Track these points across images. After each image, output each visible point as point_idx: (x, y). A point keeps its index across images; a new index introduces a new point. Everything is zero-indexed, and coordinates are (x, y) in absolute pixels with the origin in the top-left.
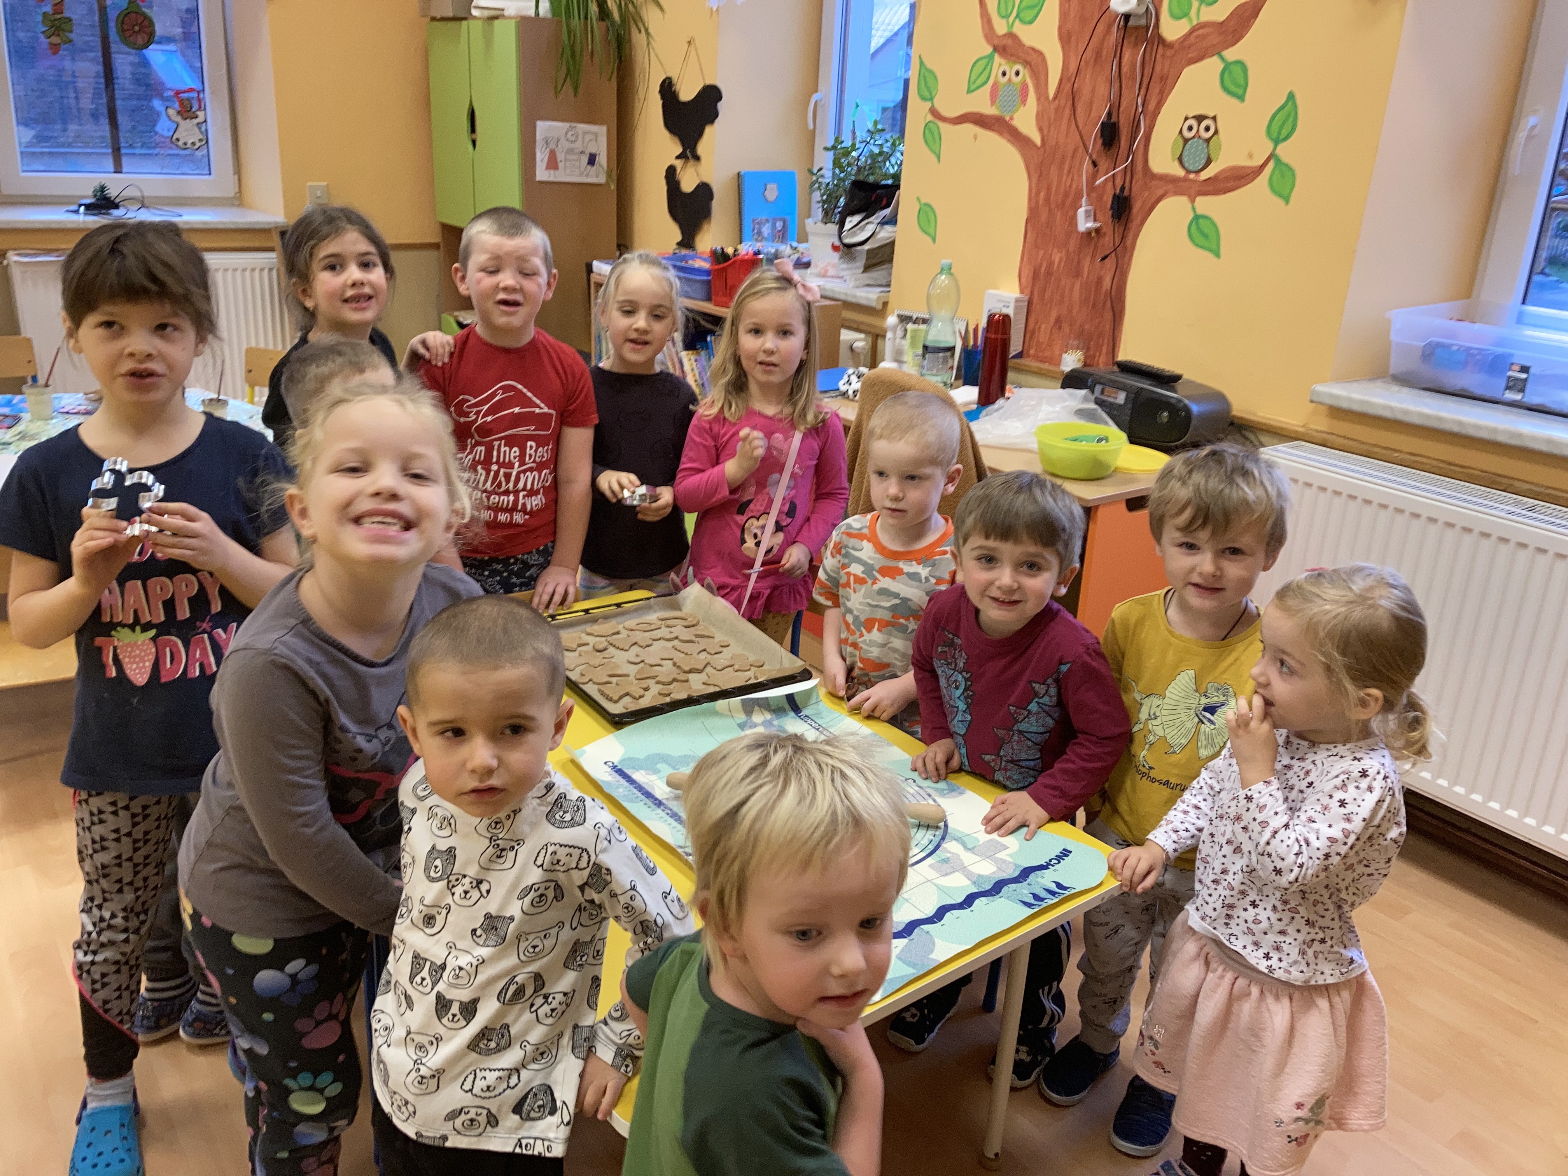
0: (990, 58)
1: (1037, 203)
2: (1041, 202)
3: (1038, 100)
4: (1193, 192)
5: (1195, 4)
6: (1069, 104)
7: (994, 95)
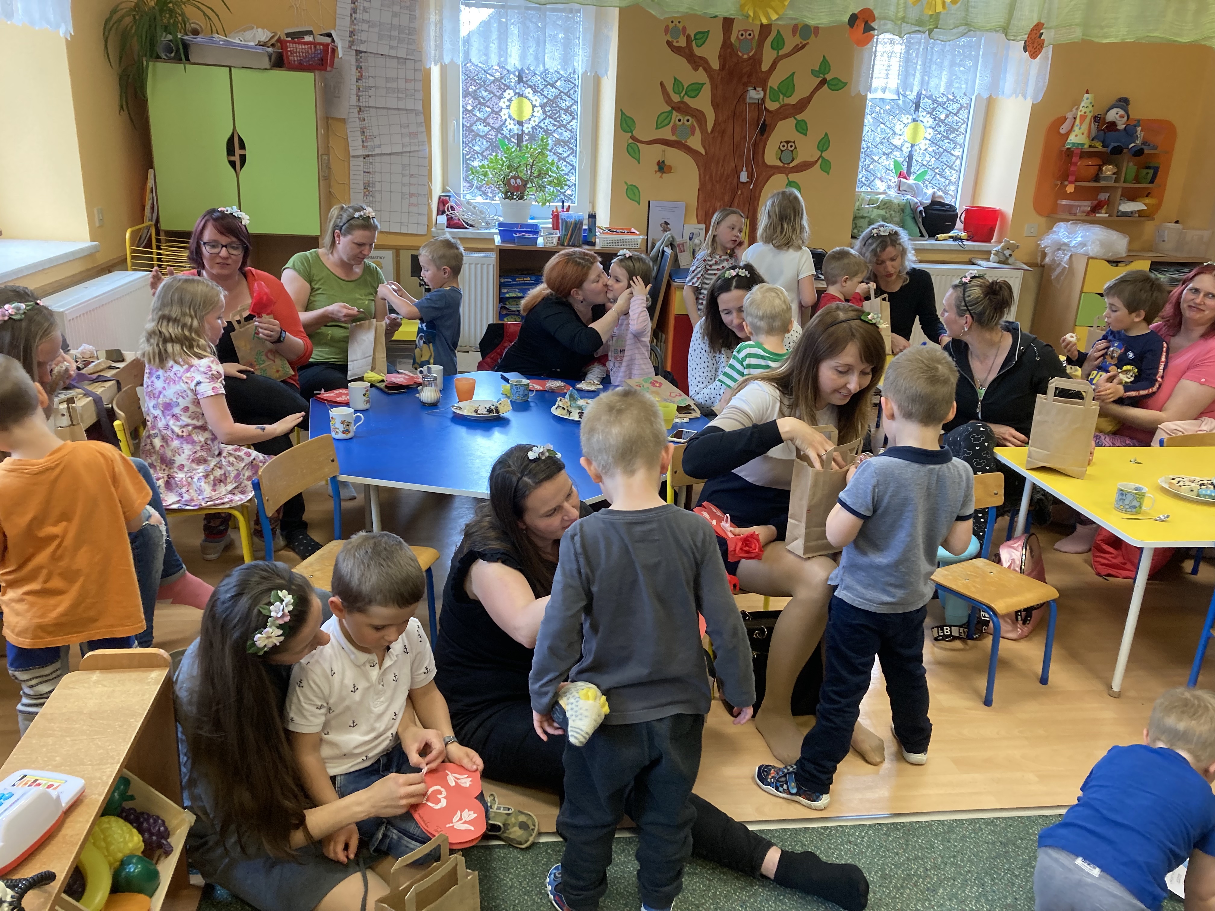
0: (670, 113)
1: (705, 181)
3: (702, 133)
4: (787, 172)
5: (781, 96)
6: (720, 135)
7: (674, 130)
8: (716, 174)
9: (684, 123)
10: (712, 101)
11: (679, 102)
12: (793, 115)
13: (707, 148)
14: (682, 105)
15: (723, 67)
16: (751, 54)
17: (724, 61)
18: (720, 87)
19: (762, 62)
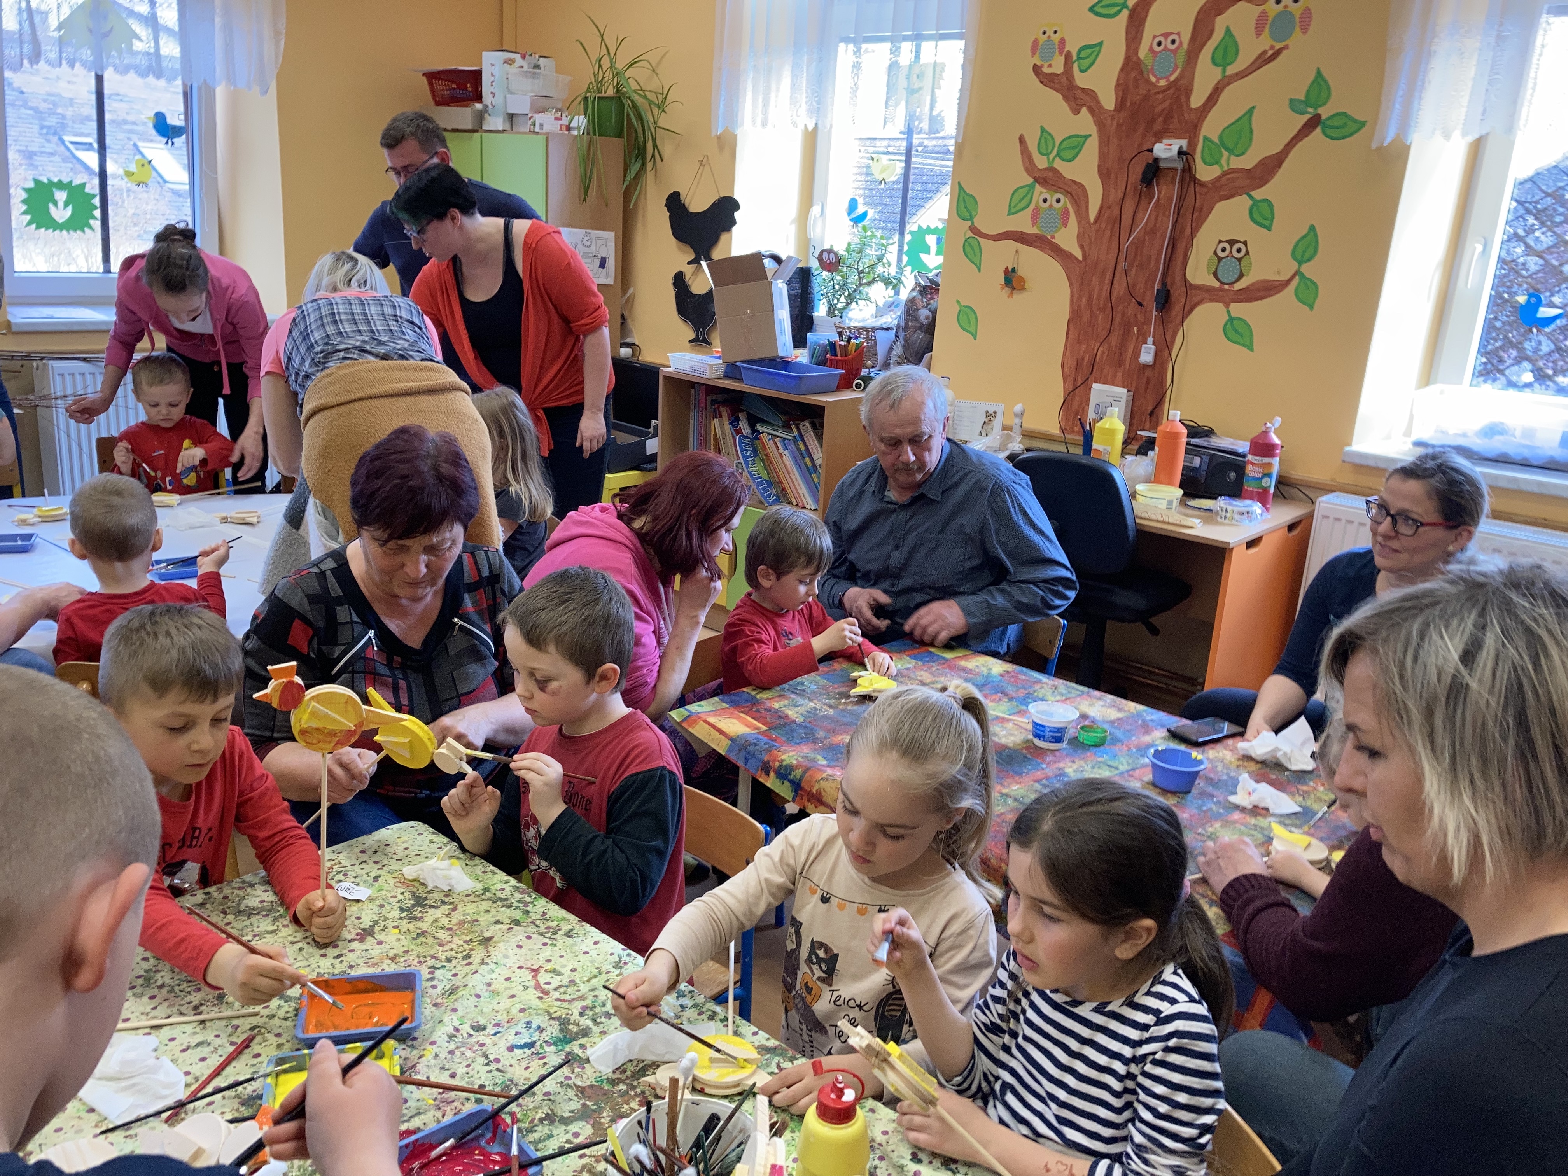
0: (1031, 187)
1: (1079, 306)
2: (1083, 307)
3: (1079, 222)
4: (1228, 301)
5: (1225, 154)
6: (1109, 227)
7: (1035, 217)
8: (1099, 296)
9: (1051, 206)
10: (1099, 166)
11: (1045, 169)
12: (1245, 190)
13: (1086, 249)
14: (1051, 174)
15: (1121, 105)
16: (1172, 78)
17: (1123, 92)
18: (1114, 141)
19: (1191, 91)
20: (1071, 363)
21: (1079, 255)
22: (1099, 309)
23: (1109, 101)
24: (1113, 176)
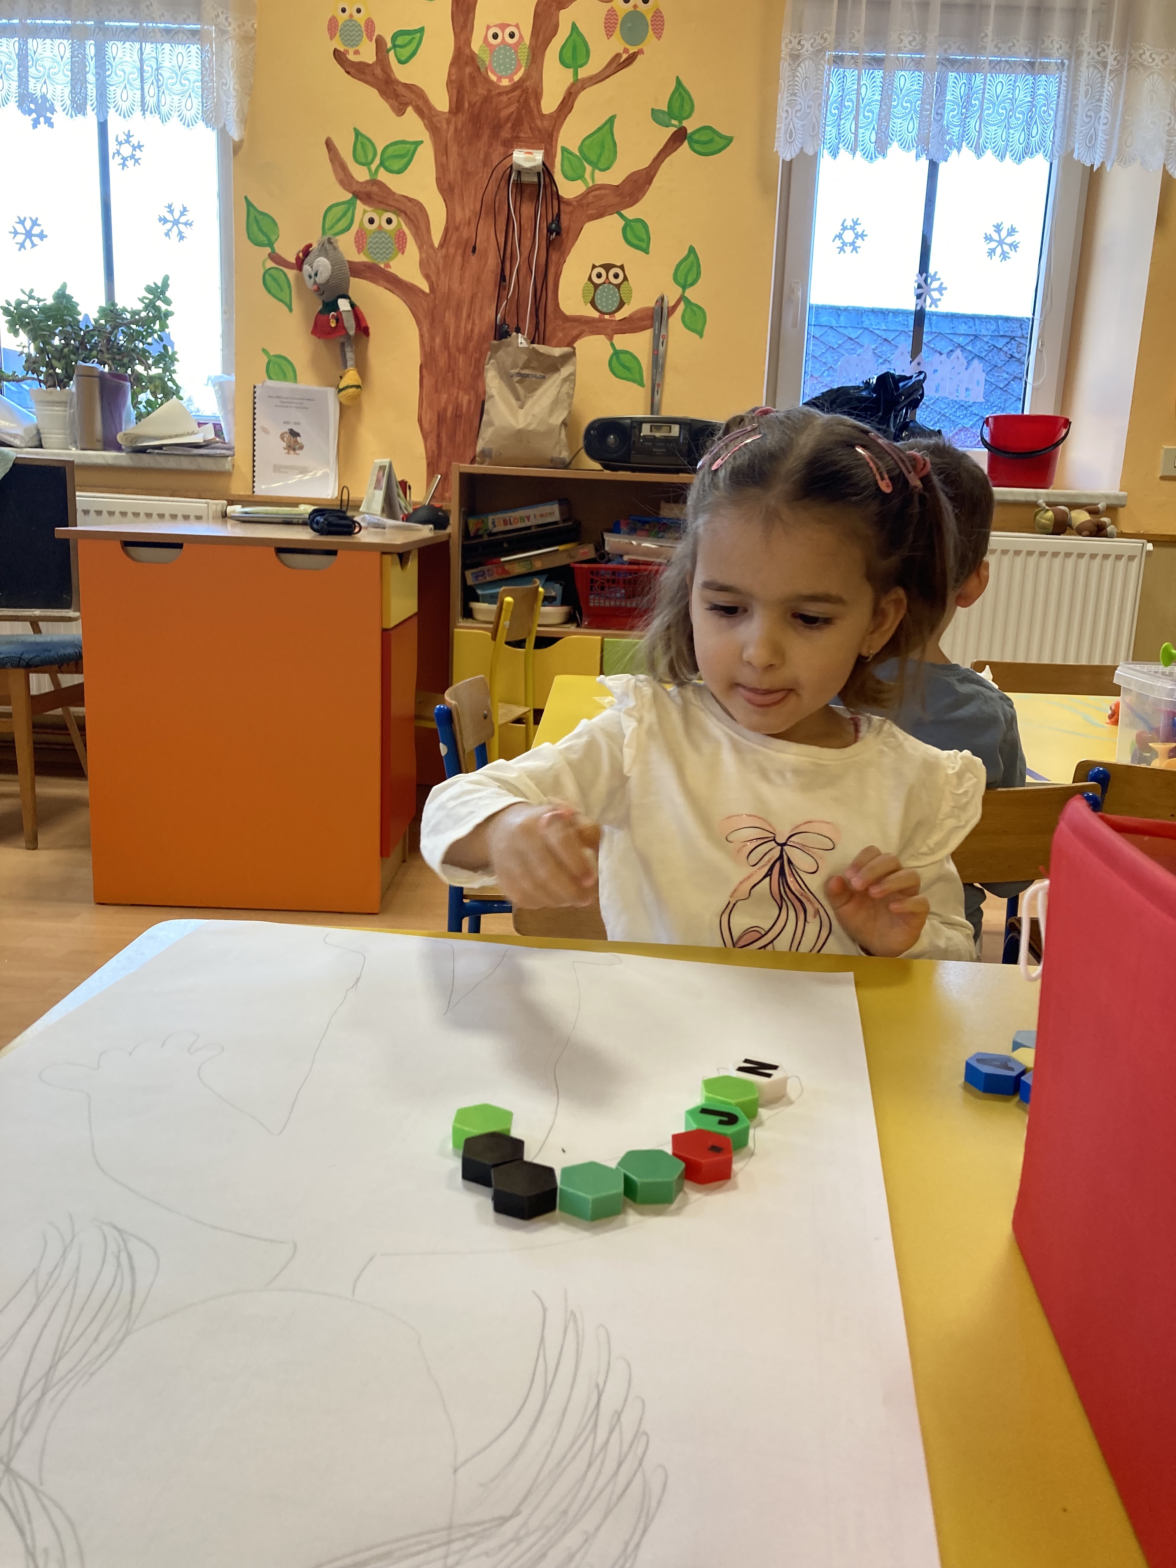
0: (350, 204)
1: (432, 348)
2: (437, 348)
3: (420, 248)
4: (610, 332)
5: (589, 168)
6: (460, 252)
7: (360, 241)
8: (456, 333)
9: (380, 226)
10: (438, 180)
11: (367, 182)
12: (615, 209)
13: (434, 279)
14: (375, 189)
15: (456, 107)
16: (516, 78)
17: (458, 93)
18: (453, 149)
19: (541, 94)
20: (430, 417)
21: (425, 287)
22: (459, 350)
23: (441, 101)
24: (457, 191)
